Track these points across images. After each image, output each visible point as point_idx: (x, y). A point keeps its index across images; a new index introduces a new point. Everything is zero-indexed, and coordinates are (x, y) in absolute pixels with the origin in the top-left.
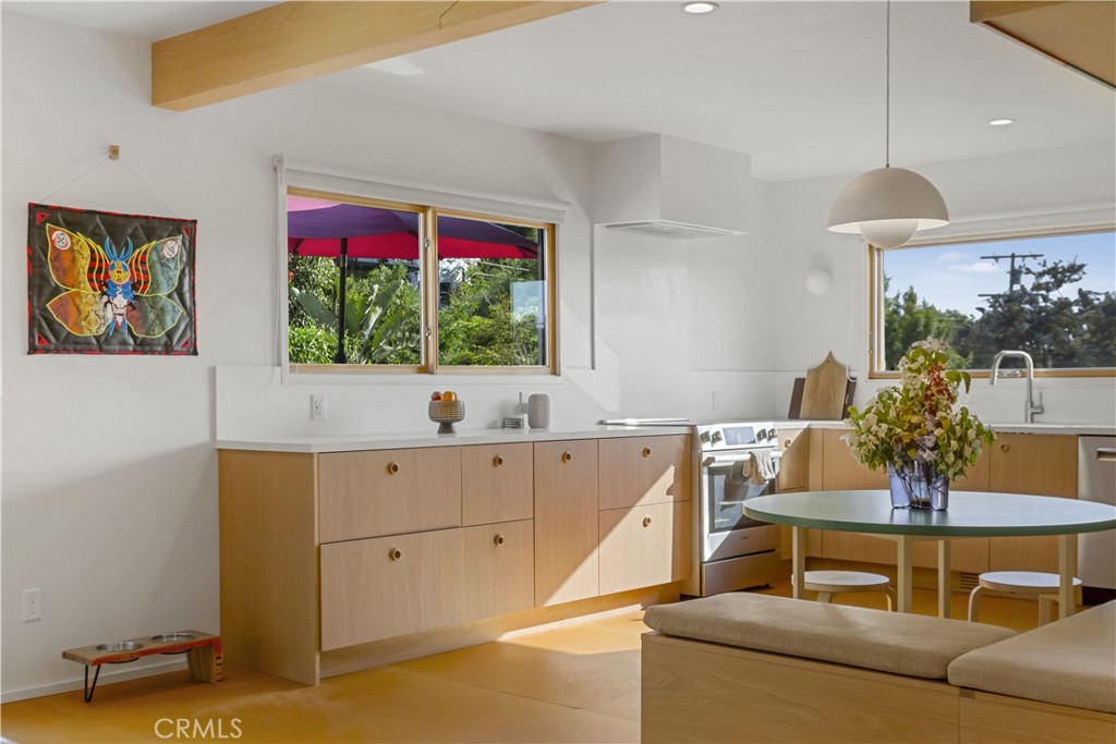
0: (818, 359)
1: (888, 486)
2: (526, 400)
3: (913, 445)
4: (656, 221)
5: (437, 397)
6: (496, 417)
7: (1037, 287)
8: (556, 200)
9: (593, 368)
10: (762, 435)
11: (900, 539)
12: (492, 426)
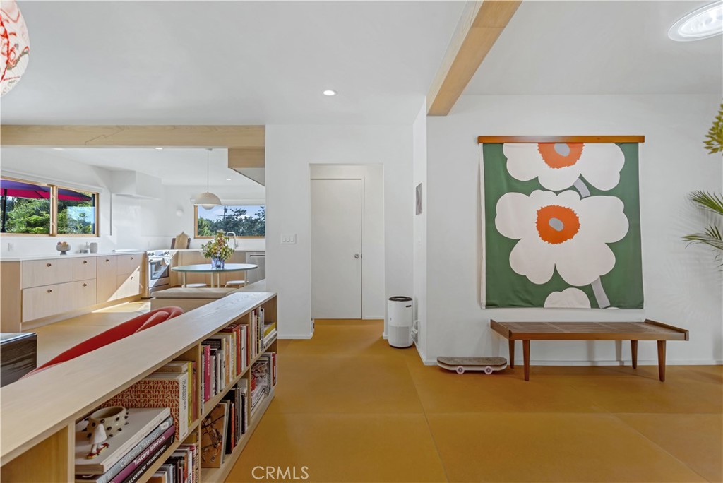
0: (180, 233)
1: (210, 263)
2: (89, 244)
3: (216, 253)
4: (134, 195)
5: (60, 244)
6: (78, 249)
7: (235, 215)
8: (100, 186)
9: (111, 235)
10: (166, 253)
11: (212, 273)
12: (77, 252)
